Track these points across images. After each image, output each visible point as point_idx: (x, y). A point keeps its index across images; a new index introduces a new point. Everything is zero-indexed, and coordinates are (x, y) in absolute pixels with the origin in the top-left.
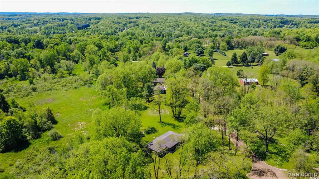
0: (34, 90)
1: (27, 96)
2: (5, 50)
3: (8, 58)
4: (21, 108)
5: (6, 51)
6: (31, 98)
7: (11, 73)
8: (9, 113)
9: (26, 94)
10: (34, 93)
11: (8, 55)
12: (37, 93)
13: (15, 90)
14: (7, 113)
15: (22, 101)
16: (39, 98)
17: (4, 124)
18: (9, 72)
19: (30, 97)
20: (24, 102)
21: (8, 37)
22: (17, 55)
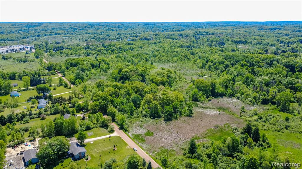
0: (287, 127)
1: (278, 131)
2: (279, 76)
3: (279, 85)
4: (268, 143)
5: (279, 78)
6: (281, 135)
7: (275, 101)
8: (257, 144)
9: (278, 129)
10: (285, 130)
11: (280, 82)
12: (288, 131)
13: (271, 122)
14: (257, 143)
15: (272, 135)
16: (287, 138)
17: (248, 159)
18: (274, 100)
19: (280, 133)
20: (273, 136)
21: (287, 62)
22: (287, 84)
